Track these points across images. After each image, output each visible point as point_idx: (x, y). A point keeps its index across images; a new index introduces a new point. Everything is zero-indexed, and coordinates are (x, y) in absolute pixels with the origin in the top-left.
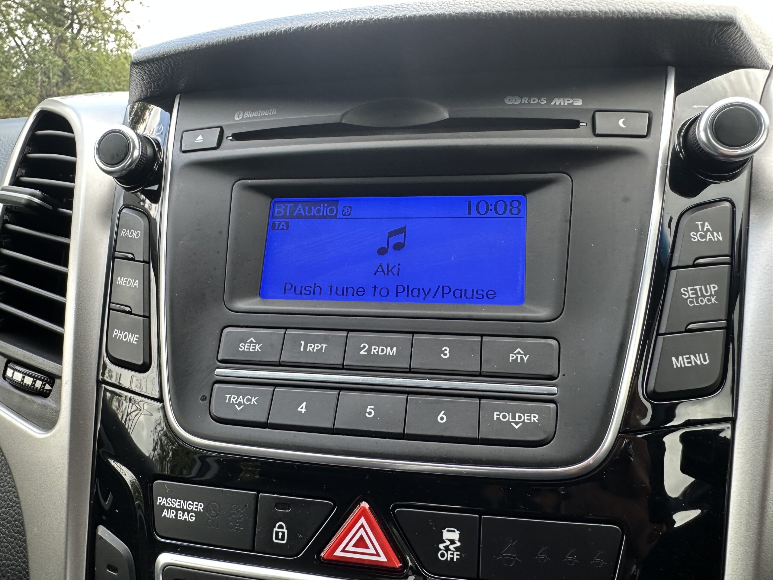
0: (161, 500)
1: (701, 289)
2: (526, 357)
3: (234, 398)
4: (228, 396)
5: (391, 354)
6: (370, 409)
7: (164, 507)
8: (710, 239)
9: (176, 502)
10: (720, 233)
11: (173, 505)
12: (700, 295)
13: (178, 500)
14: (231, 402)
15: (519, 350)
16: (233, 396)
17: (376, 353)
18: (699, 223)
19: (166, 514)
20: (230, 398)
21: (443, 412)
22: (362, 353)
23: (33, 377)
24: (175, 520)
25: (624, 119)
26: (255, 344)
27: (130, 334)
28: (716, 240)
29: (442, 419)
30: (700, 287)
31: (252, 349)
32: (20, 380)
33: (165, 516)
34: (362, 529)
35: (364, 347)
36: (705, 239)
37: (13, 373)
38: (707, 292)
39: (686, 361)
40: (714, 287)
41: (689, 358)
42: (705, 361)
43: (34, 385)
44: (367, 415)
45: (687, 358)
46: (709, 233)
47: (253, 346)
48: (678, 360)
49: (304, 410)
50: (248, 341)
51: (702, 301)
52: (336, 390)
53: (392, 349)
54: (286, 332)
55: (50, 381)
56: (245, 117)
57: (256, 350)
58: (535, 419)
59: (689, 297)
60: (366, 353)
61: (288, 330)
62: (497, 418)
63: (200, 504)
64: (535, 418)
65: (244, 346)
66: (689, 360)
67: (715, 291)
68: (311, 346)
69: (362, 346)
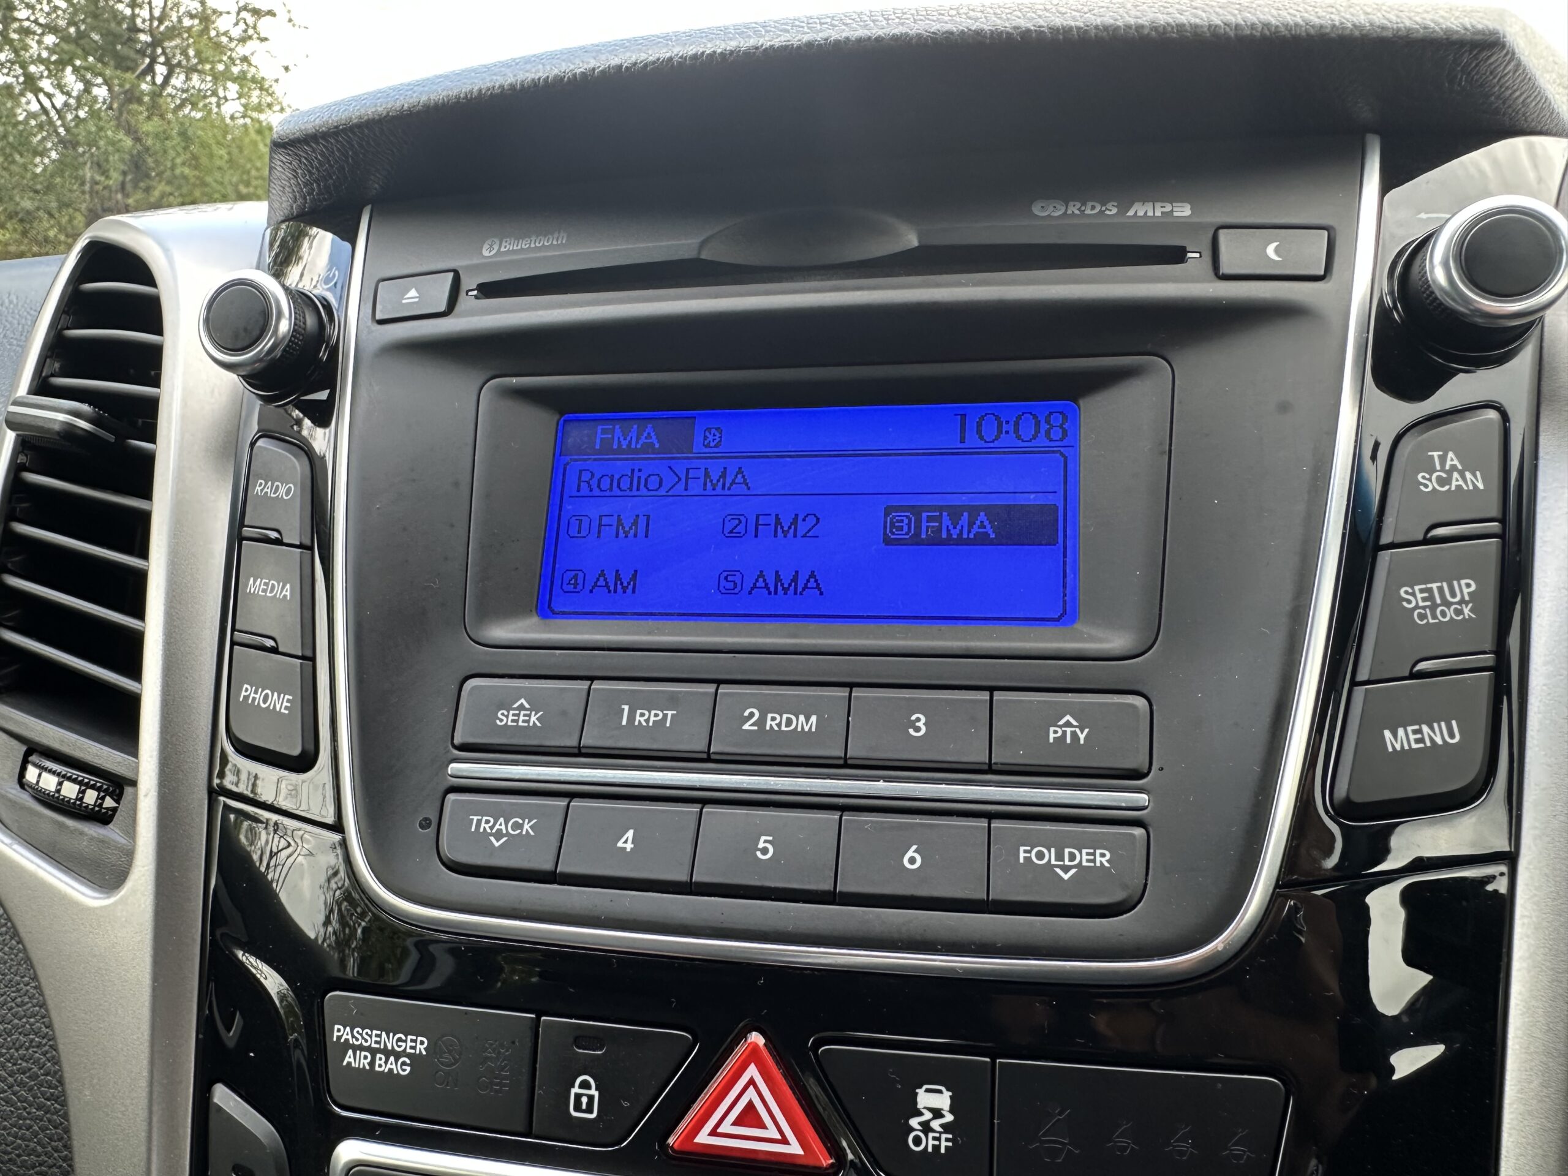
0: (340, 1033)
1: (1441, 589)
2: (1082, 733)
3: (487, 822)
4: (475, 818)
5: (806, 729)
6: (765, 841)
7: (347, 1045)
8: (1459, 487)
9: (371, 1036)
10: (1478, 473)
11: (366, 1041)
12: (1438, 601)
13: (375, 1032)
14: (482, 830)
15: (1068, 718)
16: (485, 818)
17: (776, 728)
18: (1436, 454)
19: (352, 1060)
20: (479, 822)
21: (914, 847)
22: (746, 727)
23: (80, 783)
24: (370, 1073)
25: (1275, 244)
26: (528, 712)
27: (276, 694)
28: (1471, 488)
29: (912, 860)
30: (1439, 584)
31: (524, 721)
32: (53, 790)
33: (349, 1063)
34: (751, 1088)
35: (752, 715)
36: (1447, 487)
37: (40, 775)
38: (1453, 595)
39: (1412, 737)
40: (1468, 586)
41: (1419, 731)
42: (1452, 736)
43: (81, 799)
44: (759, 854)
45: (1415, 732)
46: (1456, 475)
47: (525, 715)
48: (1395, 735)
49: (629, 846)
50: (516, 706)
51: (1443, 614)
52: (695, 805)
53: (807, 720)
54: (592, 687)
55: (114, 791)
56: (503, 249)
57: (531, 724)
58: (1104, 860)
59: (1417, 607)
60: (755, 728)
61: (595, 682)
62: (1025, 858)
63: (420, 1039)
64: (1103, 858)
65: (507, 717)
66: (1419, 736)
67: (1469, 593)
68: (642, 715)
69: (746, 714)
